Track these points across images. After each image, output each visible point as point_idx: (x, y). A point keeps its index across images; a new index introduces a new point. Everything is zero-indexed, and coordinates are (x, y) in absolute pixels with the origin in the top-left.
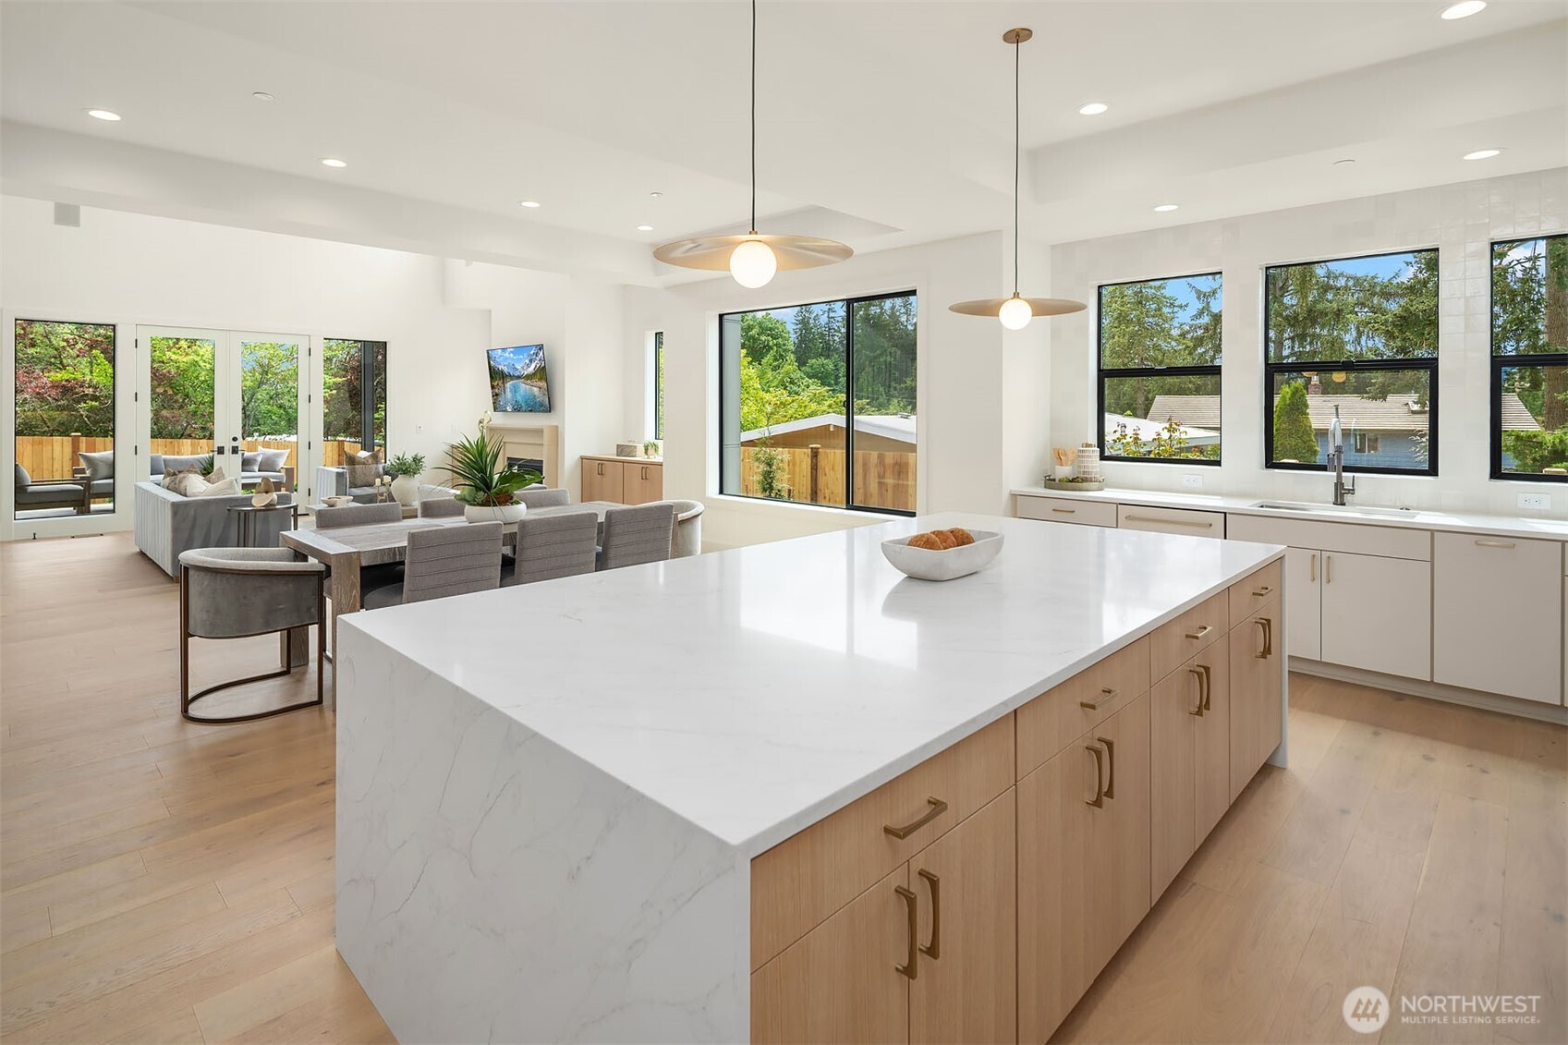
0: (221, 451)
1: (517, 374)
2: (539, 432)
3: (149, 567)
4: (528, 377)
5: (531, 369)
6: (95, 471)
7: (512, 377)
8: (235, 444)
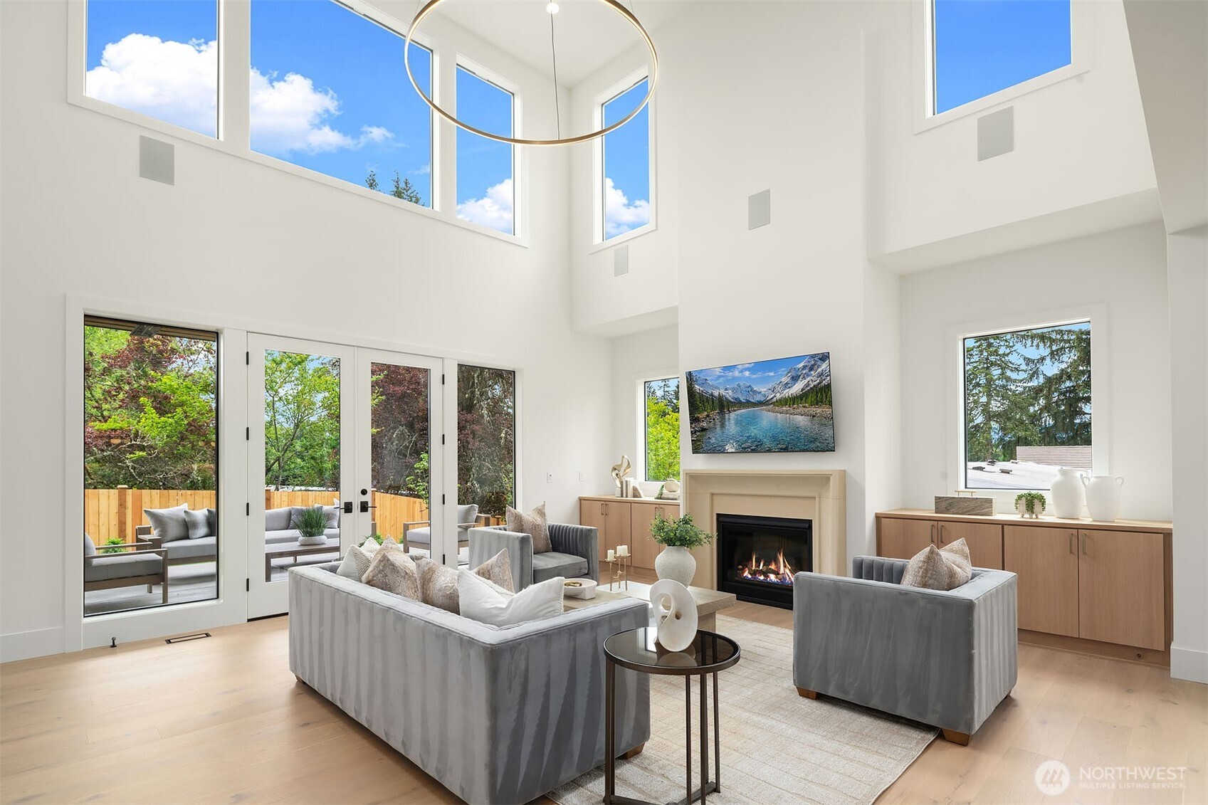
0: (348, 508)
1: (758, 398)
2: (824, 479)
3: (323, 711)
4: (793, 400)
5: (797, 388)
6: (163, 532)
7: (738, 404)
8: (364, 498)
